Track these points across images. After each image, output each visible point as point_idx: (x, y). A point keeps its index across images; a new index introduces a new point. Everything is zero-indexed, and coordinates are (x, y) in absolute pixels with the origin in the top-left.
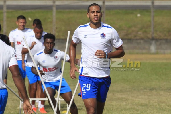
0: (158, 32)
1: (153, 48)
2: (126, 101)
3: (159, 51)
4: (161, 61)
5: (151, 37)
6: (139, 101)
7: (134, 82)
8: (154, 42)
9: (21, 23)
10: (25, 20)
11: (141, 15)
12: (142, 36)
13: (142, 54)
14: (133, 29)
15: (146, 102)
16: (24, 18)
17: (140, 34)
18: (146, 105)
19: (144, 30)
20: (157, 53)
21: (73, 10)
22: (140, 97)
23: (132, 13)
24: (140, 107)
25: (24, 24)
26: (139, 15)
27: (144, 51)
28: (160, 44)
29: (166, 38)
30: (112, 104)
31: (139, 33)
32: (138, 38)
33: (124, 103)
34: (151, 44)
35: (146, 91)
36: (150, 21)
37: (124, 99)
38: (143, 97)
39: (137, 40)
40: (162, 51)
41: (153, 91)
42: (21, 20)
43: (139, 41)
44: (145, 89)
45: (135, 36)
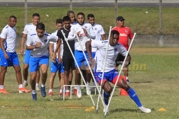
0: (165, 28)
1: (161, 42)
2: (150, 88)
3: (166, 45)
4: (171, 54)
5: (159, 33)
6: (162, 88)
7: (152, 72)
8: (162, 37)
9: (36, 19)
10: (39, 18)
11: (149, 12)
12: (150, 31)
13: (151, 47)
14: (142, 25)
15: (169, 89)
16: (38, 15)
17: (149, 30)
18: (169, 91)
19: (152, 26)
20: (164, 47)
21: (86, 8)
22: (162, 85)
23: (140, 10)
24: (165, 94)
25: (38, 20)
26: (147, 12)
27: (153, 45)
28: (168, 39)
29: (172, 33)
30: (139, 90)
31: (147, 28)
32: (147, 33)
33: (149, 90)
34: (159, 39)
35: (164, 79)
36: (157, 18)
37: (148, 87)
38: (164, 84)
39: (146, 34)
40: (169, 45)
41: (171, 80)
42: (36, 17)
43: (148, 36)
44: (164, 78)
45: (144, 32)
